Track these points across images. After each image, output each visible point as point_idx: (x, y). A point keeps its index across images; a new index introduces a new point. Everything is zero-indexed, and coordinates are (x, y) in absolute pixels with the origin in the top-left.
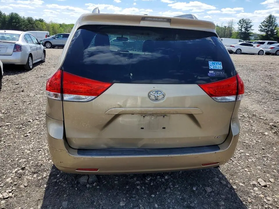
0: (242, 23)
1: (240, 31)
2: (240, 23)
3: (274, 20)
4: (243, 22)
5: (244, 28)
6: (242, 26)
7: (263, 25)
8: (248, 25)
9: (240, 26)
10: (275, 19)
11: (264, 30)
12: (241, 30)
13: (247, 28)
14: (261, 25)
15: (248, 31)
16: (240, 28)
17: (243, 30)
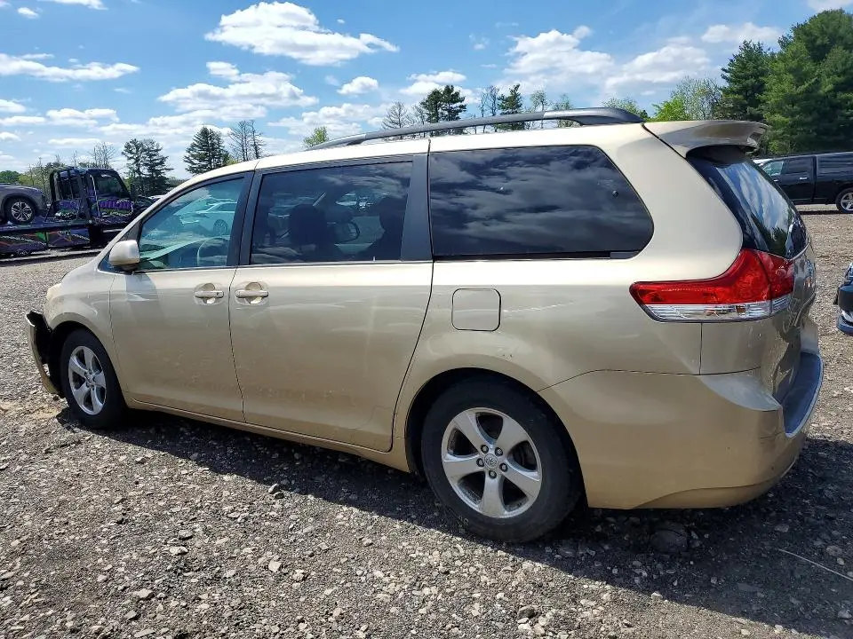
0: (134, 151)
1: (137, 175)
2: (131, 152)
3: (215, 141)
4: (137, 148)
5: (146, 165)
6: (137, 160)
7: (193, 156)
8: (155, 158)
9: (133, 161)
10: (218, 139)
11: (200, 167)
12: (138, 171)
13: (153, 166)
14: (188, 155)
15: (158, 172)
16: (135, 167)
17: (145, 171)
